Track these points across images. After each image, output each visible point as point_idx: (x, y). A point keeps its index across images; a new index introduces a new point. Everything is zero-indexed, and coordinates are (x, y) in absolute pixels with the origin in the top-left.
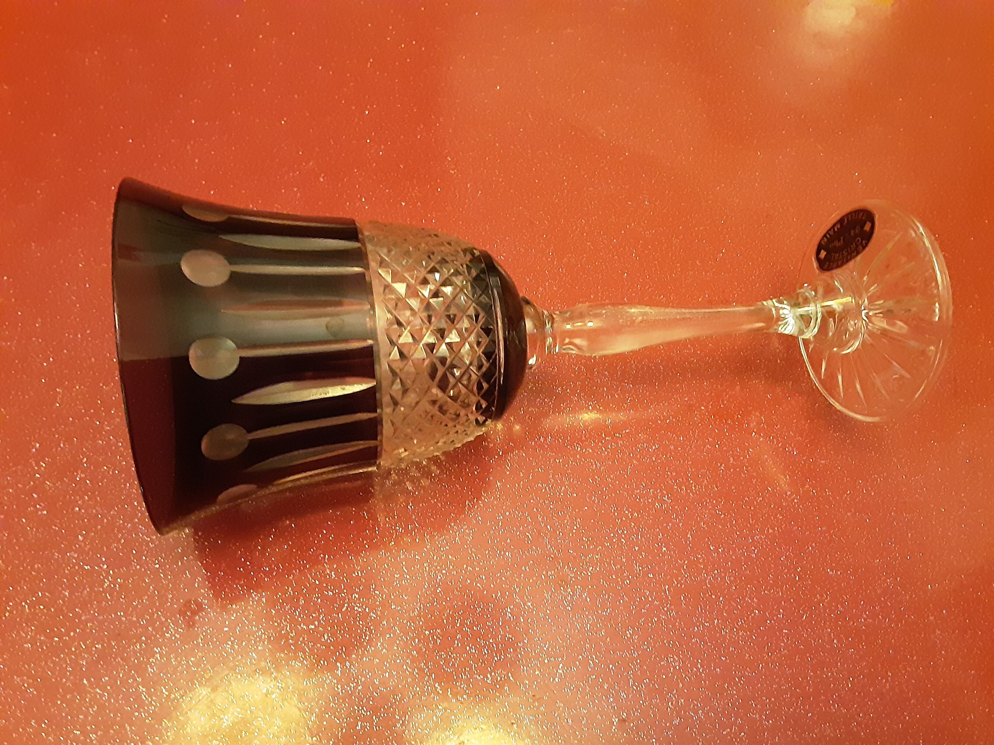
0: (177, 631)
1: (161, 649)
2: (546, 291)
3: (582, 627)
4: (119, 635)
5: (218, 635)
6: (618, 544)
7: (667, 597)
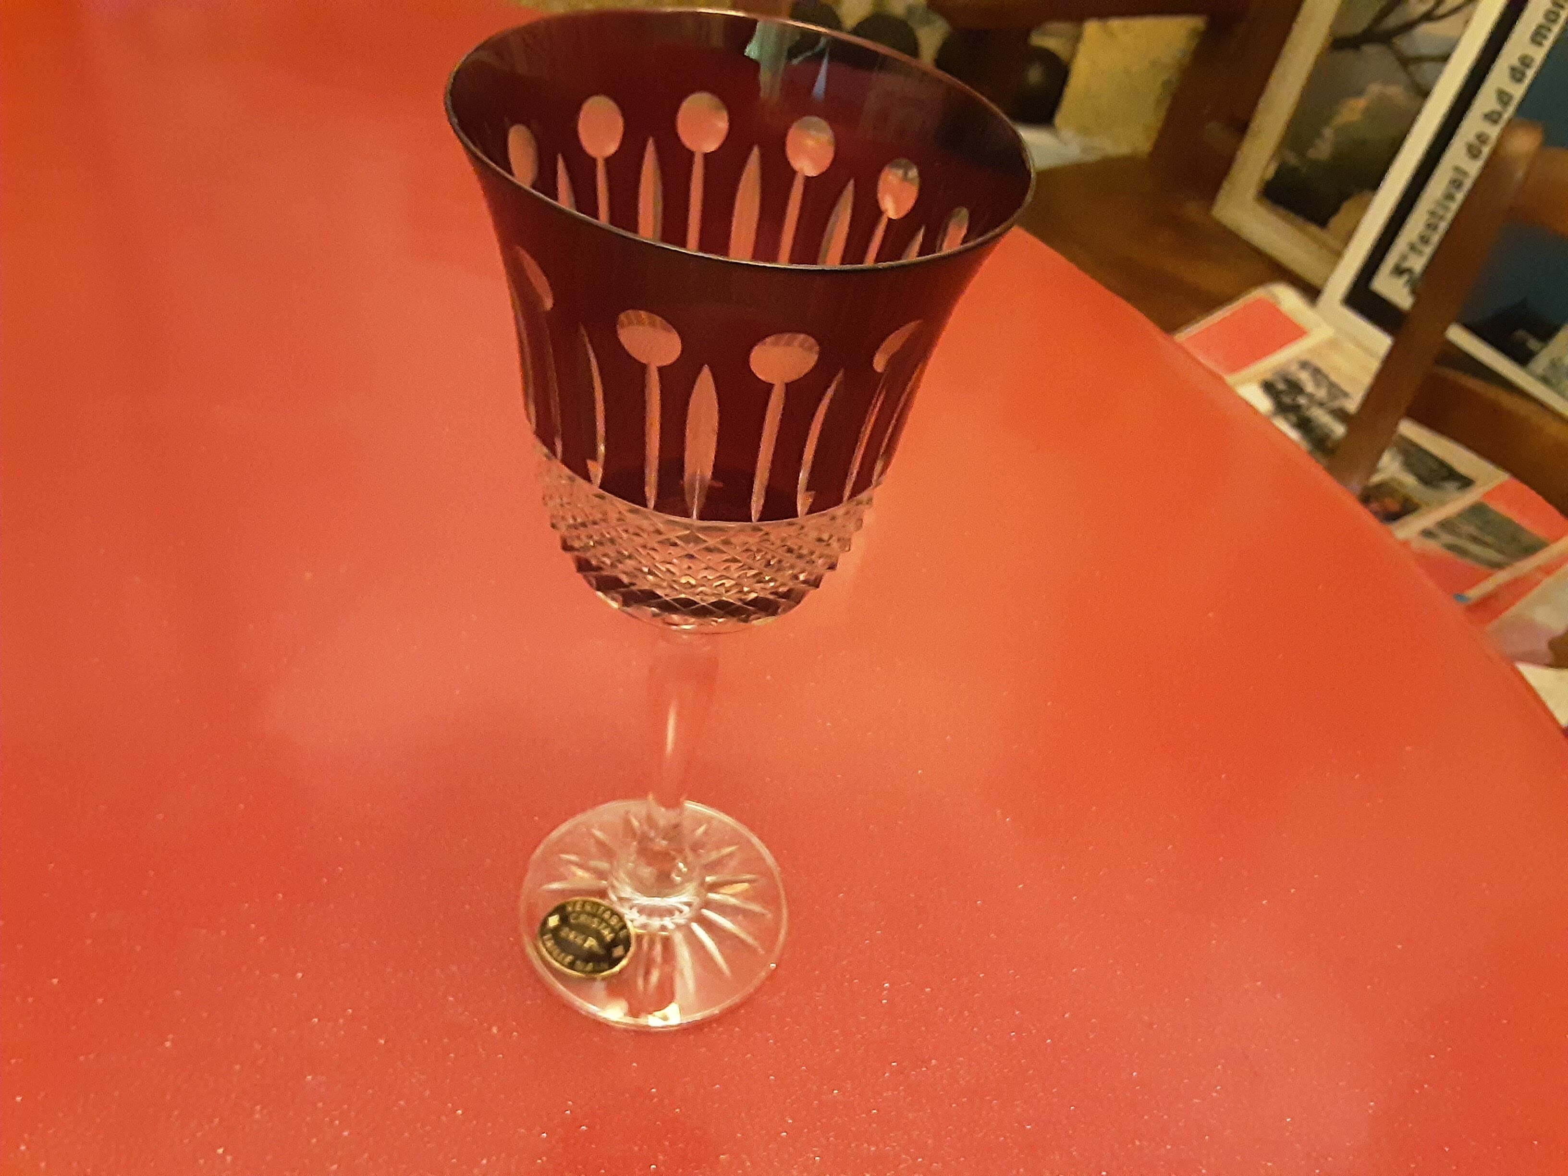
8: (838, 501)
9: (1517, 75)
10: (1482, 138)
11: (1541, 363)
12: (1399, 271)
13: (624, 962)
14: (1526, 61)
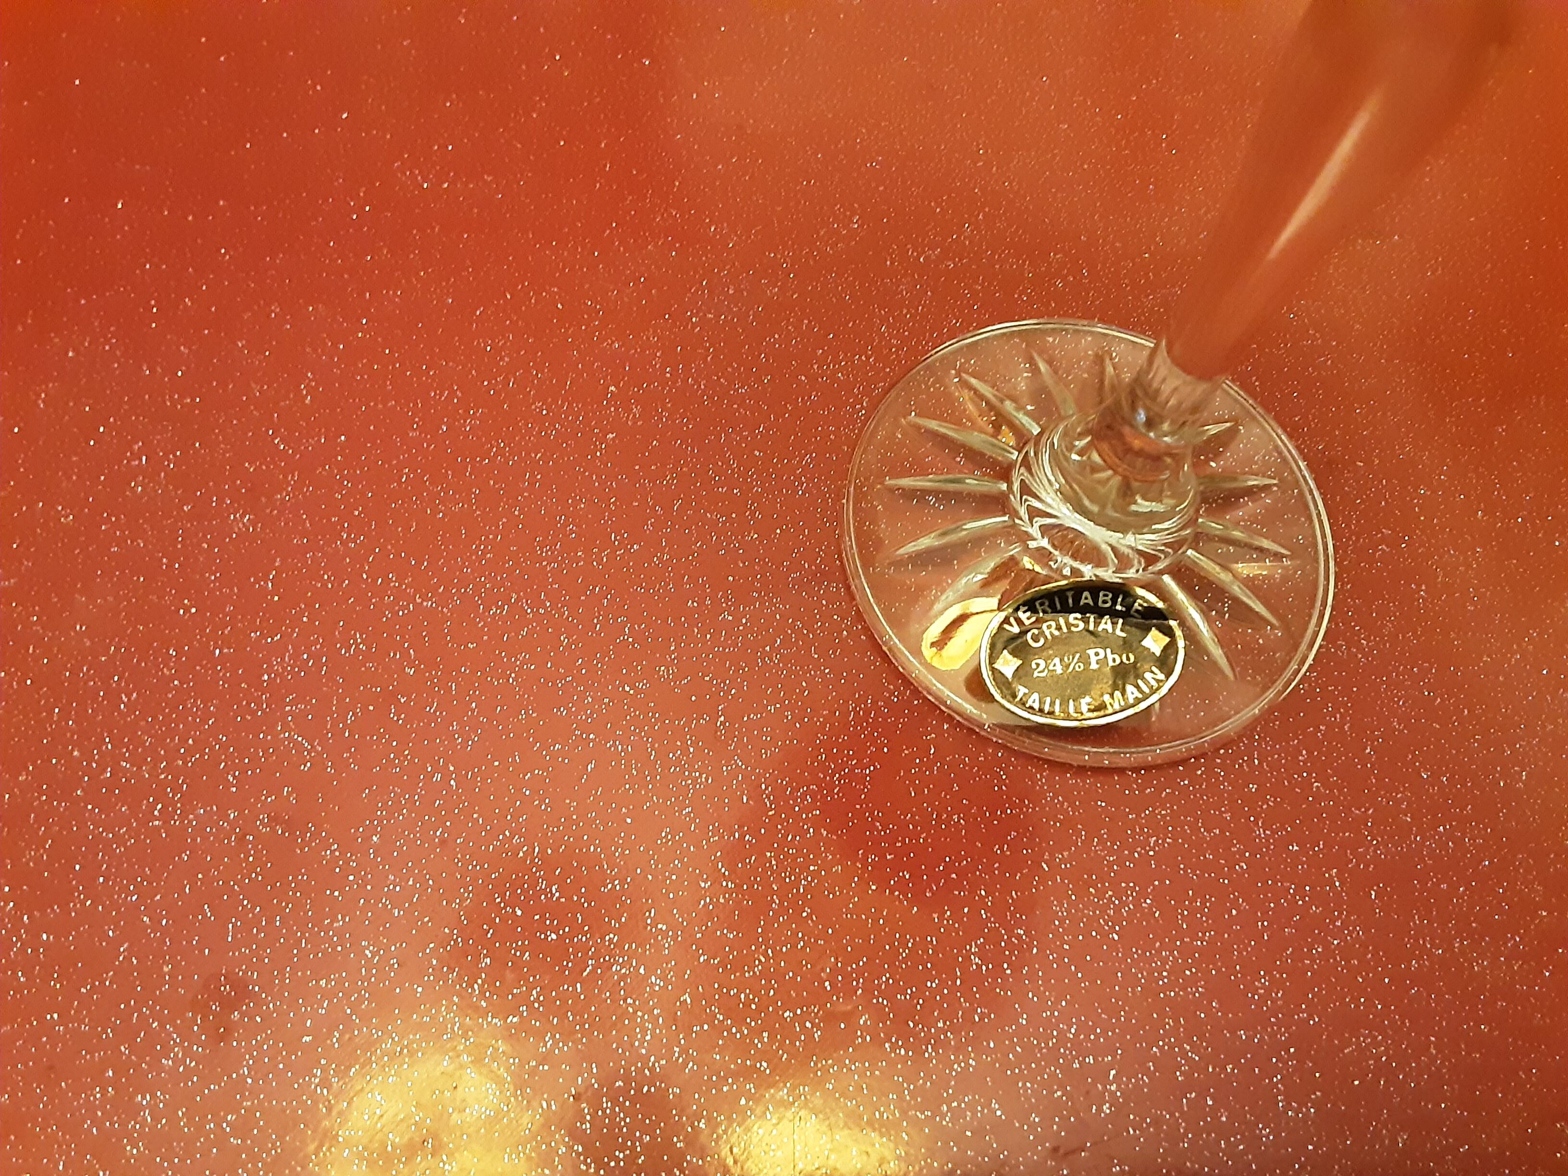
0: (187, 1052)
1: (153, 1096)
2: (979, 232)
3: (1150, 979)
4: (51, 1068)
5: (289, 1055)
6: (1208, 780)
7: (1338, 894)
13: (1181, 643)
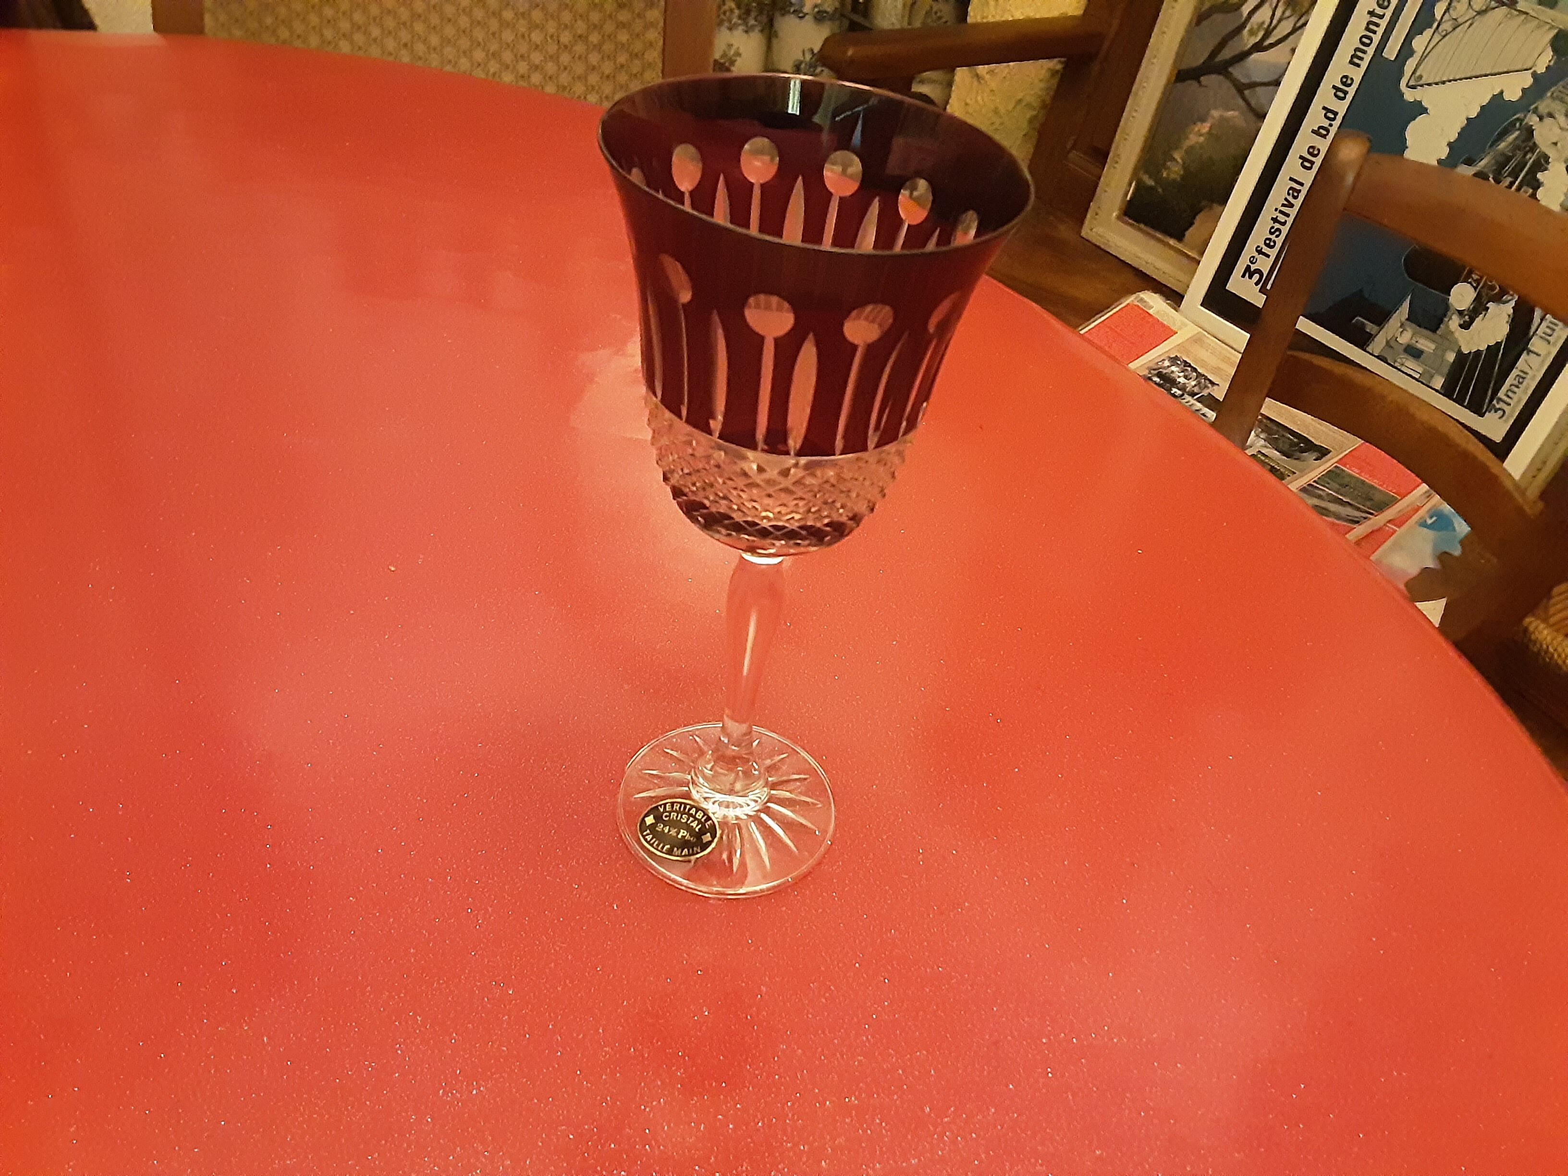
8: (895, 438)
9: (1339, 93)
10: (1313, 151)
11: (1378, 345)
12: (1249, 272)
13: (713, 845)
14: (1346, 81)
